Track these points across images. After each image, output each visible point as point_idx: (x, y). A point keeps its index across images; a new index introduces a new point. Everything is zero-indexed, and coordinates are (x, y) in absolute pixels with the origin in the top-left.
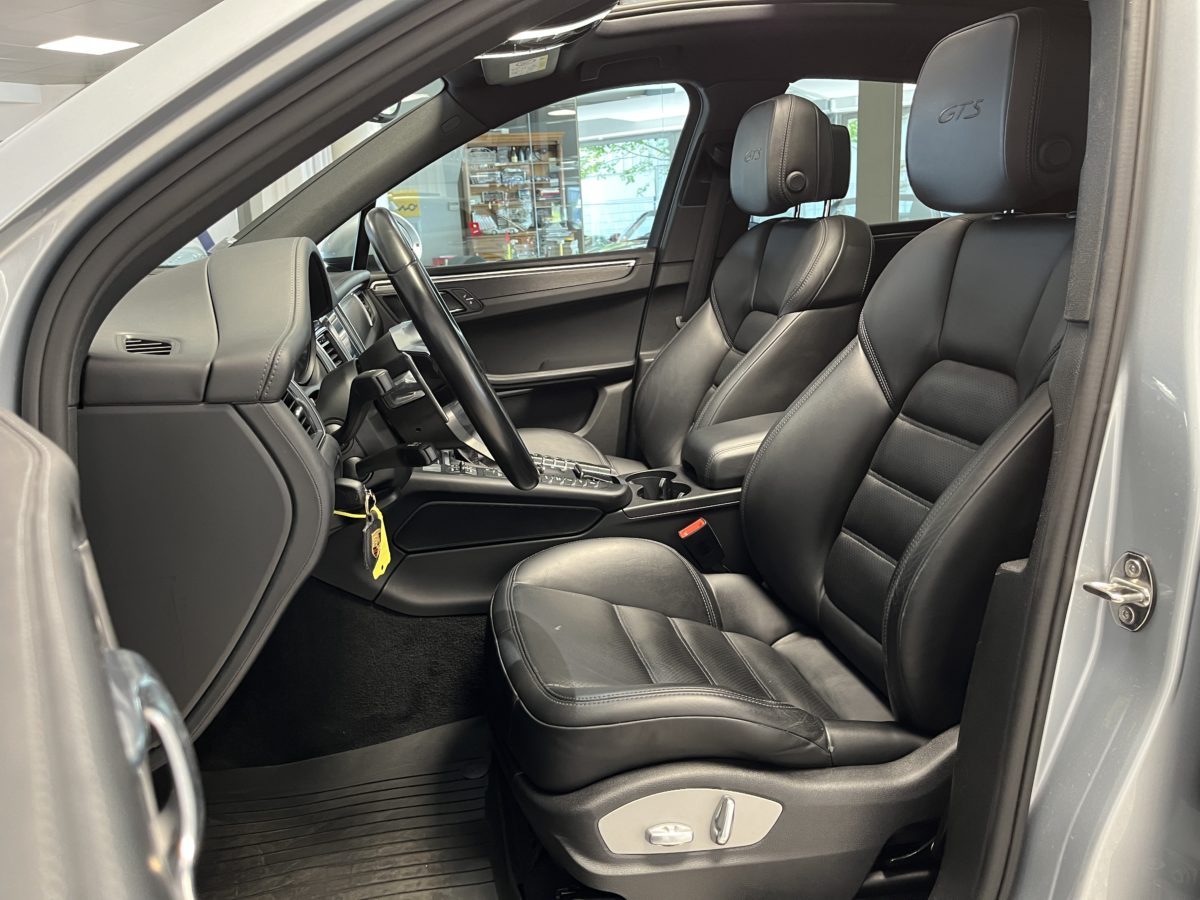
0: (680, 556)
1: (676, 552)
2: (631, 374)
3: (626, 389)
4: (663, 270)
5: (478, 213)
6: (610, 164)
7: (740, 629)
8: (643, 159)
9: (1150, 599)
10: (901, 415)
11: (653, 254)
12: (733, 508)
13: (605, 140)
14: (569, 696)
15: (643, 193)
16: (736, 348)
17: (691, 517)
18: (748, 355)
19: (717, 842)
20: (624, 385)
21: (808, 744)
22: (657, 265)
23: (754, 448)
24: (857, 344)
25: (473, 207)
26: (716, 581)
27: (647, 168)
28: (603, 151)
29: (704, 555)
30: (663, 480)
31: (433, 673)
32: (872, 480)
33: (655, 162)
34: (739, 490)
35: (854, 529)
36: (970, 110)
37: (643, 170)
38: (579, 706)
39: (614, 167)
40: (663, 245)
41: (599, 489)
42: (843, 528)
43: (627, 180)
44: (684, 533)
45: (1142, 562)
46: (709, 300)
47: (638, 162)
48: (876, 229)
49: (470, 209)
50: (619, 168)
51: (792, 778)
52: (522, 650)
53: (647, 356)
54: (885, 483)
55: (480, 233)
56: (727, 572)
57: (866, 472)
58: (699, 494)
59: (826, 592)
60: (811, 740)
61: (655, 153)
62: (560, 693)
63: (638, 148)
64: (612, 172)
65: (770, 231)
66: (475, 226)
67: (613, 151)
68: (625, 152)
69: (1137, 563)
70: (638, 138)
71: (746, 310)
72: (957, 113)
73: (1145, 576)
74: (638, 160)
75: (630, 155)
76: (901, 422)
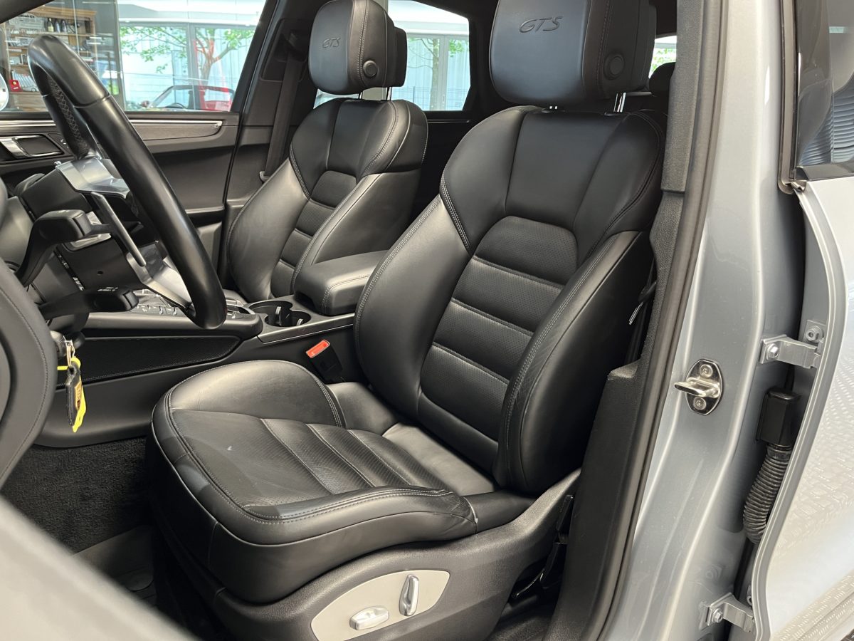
0: (309, 373)
1: (305, 369)
2: (222, 217)
3: (217, 230)
4: (247, 132)
5: (19, 72)
6: (133, 43)
7: (359, 426)
8: (161, 43)
9: (719, 392)
10: (475, 256)
11: (237, 117)
12: (349, 330)
13: (131, 23)
14: (271, 515)
15: (162, 71)
16: (313, 199)
17: (314, 339)
18: (337, 210)
19: (406, 614)
20: (215, 227)
21: (463, 520)
22: (241, 127)
23: (364, 281)
24: (440, 201)
25: (12, 66)
26: (338, 389)
27: (165, 51)
28: (127, 32)
29: (326, 370)
30: (279, 309)
31: (84, 498)
32: (456, 306)
33: (172, 47)
34: (353, 315)
35: (444, 343)
36: (550, 25)
37: (161, 52)
38: (286, 524)
39: (136, 46)
40: (246, 110)
41: (236, 319)
42: (434, 343)
43: (145, 59)
44: (312, 353)
45: (713, 367)
46: (288, 159)
47: (156, 46)
48: (431, 115)
49: (10, 68)
50: (139, 48)
51: (453, 549)
52: (206, 473)
53: (234, 203)
54: (467, 308)
55: (20, 90)
56: (343, 382)
57: (449, 300)
58: (318, 320)
59: (423, 391)
60: (464, 517)
61: (171, 39)
62: (262, 513)
63: (156, 34)
64: (134, 51)
65: (339, 108)
66: (15, 83)
67: (134, 32)
68: (143, 34)
69: (709, 366)
70: (158, 26)
71: (322, 170)
72: (537, 26)
73: (715, 376)
74: (156, 44)
75: (148, 38)
76: (476, 263)
